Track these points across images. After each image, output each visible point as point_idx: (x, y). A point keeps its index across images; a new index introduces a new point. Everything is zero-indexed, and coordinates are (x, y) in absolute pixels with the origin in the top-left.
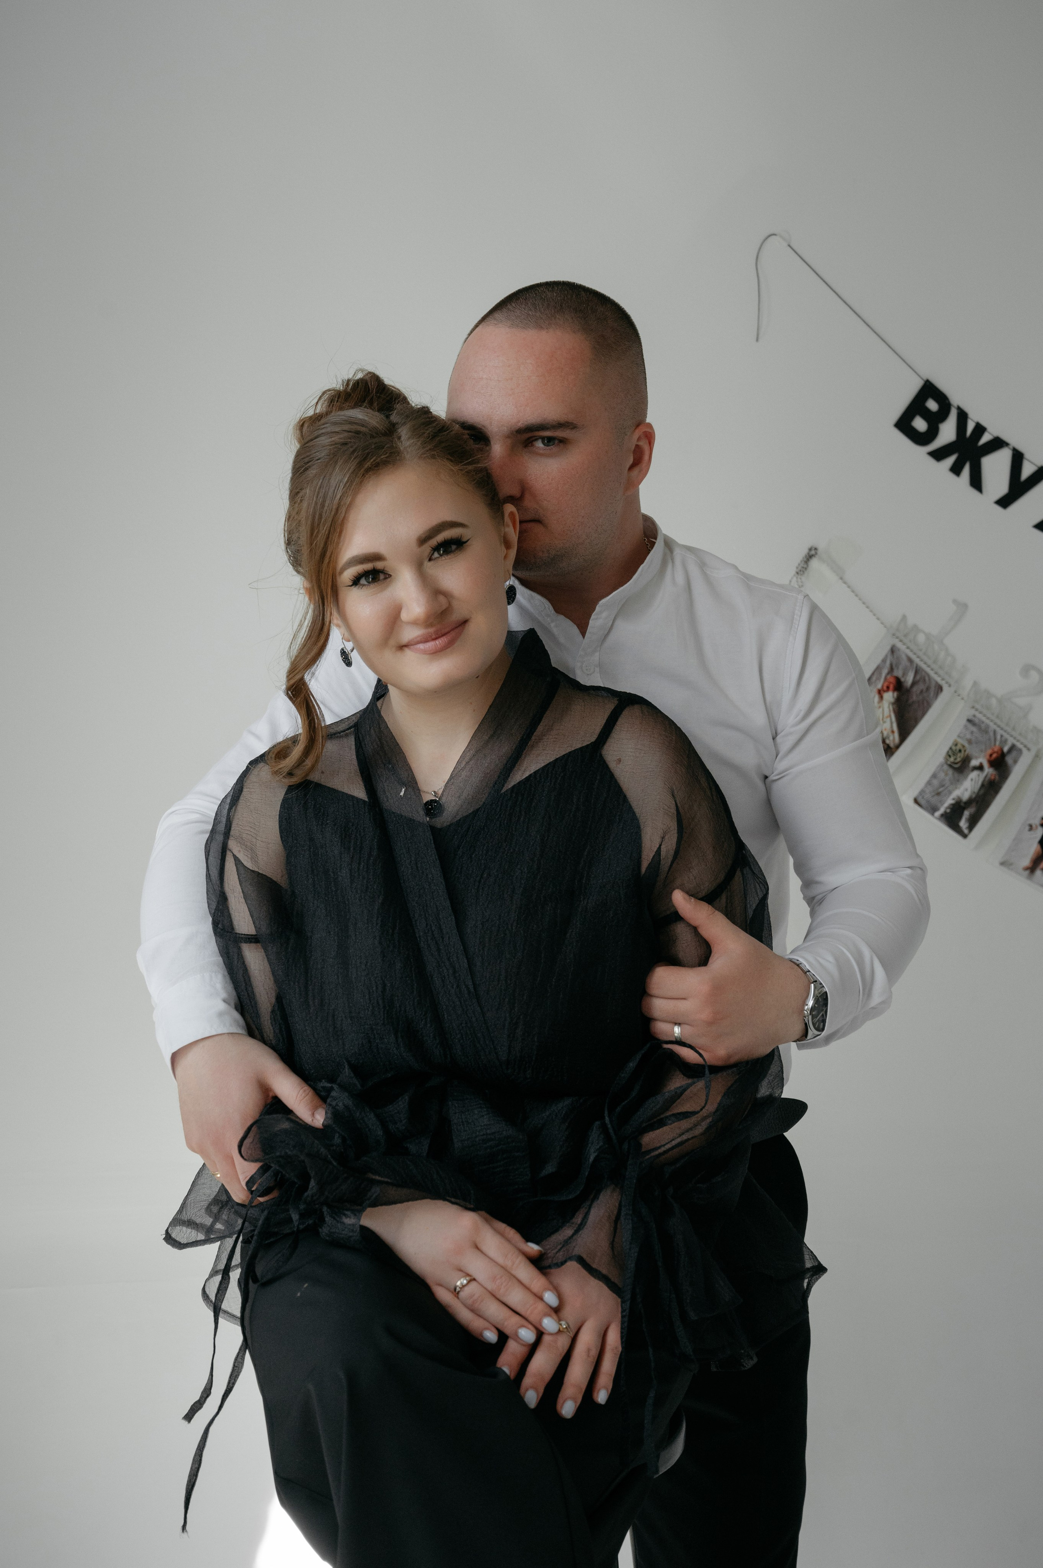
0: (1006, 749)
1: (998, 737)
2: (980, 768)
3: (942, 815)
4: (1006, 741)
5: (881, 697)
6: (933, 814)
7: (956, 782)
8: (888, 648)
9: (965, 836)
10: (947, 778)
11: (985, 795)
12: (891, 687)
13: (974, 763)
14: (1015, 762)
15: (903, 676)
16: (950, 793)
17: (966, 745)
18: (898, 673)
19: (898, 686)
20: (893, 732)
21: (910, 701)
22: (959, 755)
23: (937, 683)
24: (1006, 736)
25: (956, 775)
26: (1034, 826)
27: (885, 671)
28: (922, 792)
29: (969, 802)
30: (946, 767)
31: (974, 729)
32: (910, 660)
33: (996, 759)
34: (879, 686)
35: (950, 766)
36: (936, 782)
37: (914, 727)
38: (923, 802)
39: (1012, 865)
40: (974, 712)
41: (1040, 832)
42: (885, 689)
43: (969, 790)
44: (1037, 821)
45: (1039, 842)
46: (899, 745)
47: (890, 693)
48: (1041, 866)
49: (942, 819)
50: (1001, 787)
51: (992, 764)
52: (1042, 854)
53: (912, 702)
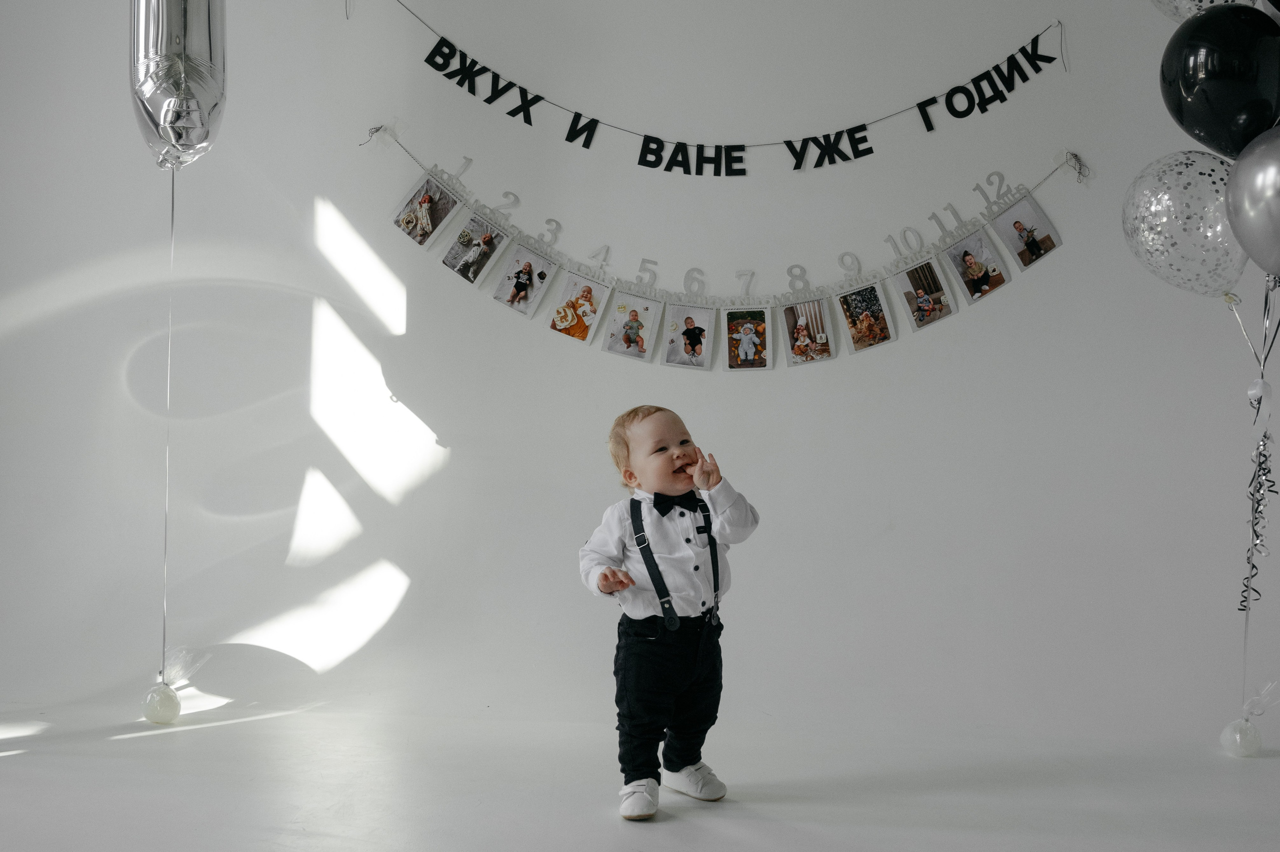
0: (493, 236)
1: (489, 229)
2: (479, 245)
3: (458, 270)
4: (493, 232)
5: (421, 206)
6: (453, 270)
7: (465, 252)
8: (426, 181)
9: (472, 282)
10: (460, 250)
11: (481, 259)
12: (427, 201)
13: (475, 242)
14: (499, 242)
15: (433, 195)
16: (462, 258)
17: (470, 232)
18: (431, 194)
19: (431, 200)
20: (428, 224)
22: (466, 238)
23: (453, 199)
24: (494, 228)
25: (465, 248)
26: (511, 277)
27: (423, 193)
28: (446, 257)
29: (473, 263)
30: (458, 243)
31: (475, 224)
32: (438, 187)
33: (488, 240)
34: (420, 201)
35: (461, 243)
36: (453, 252)
37: (440, 222)
38: (447, 263)
39: (500, 298)
40: (475, 215)
41: (515, 280)
42: (423, 201)
43: (472, 256)
44: (513, 275)
45: (515, 286)
46: (432, 232)
47: (426, 204)
48: (517, 299)
49: (459, 272)
50: (491, 256)
51: (485, 243)
52: (518, 293)
53: (439, 209)
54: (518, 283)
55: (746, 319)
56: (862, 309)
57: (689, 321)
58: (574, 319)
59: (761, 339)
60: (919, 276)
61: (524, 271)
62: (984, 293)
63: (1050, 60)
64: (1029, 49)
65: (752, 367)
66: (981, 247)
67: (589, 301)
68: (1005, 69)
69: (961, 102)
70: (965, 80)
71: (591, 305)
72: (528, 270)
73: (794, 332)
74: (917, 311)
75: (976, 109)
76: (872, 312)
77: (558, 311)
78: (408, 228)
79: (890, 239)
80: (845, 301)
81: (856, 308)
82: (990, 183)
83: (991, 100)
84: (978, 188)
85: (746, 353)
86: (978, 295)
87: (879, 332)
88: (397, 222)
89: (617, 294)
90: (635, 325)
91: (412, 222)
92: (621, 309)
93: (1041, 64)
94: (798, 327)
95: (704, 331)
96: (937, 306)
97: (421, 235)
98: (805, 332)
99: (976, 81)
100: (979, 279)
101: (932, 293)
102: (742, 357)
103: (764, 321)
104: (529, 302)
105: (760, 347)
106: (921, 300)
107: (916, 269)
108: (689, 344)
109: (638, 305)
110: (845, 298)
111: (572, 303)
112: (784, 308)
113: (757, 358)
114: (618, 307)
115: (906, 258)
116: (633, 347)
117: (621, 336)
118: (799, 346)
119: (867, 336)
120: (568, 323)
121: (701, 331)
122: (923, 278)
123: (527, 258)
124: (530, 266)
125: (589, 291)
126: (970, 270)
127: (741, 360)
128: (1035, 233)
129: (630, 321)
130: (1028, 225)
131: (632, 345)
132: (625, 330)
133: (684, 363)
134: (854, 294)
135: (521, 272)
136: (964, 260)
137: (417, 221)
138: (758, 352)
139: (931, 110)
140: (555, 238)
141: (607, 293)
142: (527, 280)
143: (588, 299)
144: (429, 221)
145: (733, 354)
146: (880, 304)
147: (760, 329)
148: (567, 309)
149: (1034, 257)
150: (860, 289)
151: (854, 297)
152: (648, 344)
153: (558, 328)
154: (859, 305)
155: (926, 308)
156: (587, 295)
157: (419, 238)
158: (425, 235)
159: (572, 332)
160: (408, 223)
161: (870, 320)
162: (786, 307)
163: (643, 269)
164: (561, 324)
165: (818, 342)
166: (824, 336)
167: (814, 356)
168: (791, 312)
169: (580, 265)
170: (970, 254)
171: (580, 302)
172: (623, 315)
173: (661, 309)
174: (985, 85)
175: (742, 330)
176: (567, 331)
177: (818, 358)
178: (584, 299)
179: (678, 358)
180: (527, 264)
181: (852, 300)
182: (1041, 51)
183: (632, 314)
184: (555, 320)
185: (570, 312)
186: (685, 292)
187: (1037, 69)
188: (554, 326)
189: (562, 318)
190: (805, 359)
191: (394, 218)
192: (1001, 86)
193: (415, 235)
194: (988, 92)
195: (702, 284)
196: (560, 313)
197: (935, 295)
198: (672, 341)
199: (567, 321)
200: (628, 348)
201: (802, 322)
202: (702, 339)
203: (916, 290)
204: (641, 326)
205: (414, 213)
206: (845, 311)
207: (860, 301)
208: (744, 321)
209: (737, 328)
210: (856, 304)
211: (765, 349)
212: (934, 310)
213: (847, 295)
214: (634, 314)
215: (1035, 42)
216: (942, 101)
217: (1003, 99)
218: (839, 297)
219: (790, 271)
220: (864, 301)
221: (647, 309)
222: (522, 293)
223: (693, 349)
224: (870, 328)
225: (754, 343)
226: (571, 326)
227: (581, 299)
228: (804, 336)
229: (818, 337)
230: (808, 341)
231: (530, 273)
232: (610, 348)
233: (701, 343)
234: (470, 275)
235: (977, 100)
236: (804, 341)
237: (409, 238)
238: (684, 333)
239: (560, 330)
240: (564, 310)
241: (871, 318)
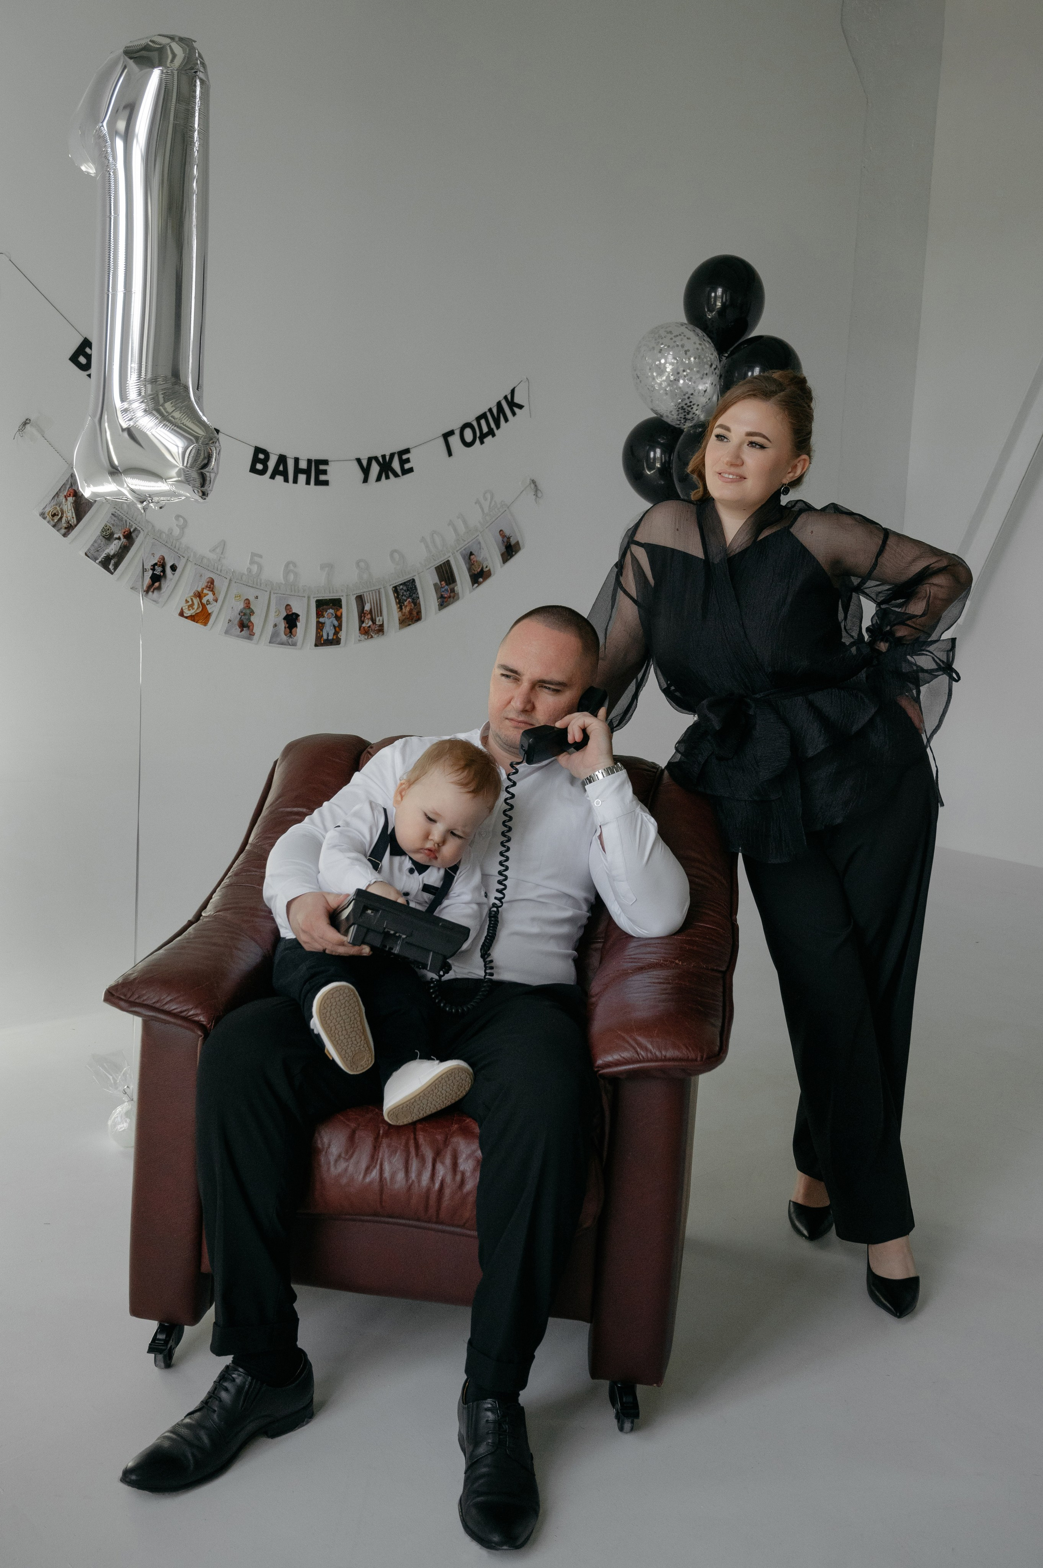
0: (132, 530)
1: (128, 524)
2: (119, 538)
3: (100, 562)
5: (67, 500)
6: (95, 562)
7: (107, 545)
8: (70, 475)
9: (112, 573)
10: (102, 543)
11: (122, 553)
12: (71, 494)
13: (116, 536)
14: (137, 537)
16: (104, 551)
17: (111, 526)
18: (76, 488)
19: (74, 493)
20: (73, 517)
21: (82, 503)
24: (131, 522)
26: (147, 570)
27: (68, 486)
28: (89, 550)
29: (114, 556)
30: (101, 537)
31: (114, 518)
33: (127, 534)
34: (65, 494)
35: (103, 537)
36: (96, 545)
37: (84, 516)
38: (89, 555)
39: (136, 589)
40: (114, 510)
41: (151, 572)
42: (68, 495)
43: (114, 549)
44: (148, 566)
45: (151, 578)
46: (76, 526)
47: (71, 498)
48: (152, 590)
49: (100, 564)
50: (130, 549)
51: (125, 537)
52: (153, 584)
53: (83, 503)
54: (153, 573)
55: (329, 605)
56: (407, 597)
57: (289, 607)
58: (200, 607)
59: (339, 622)
60: (443, 572)
61: (159, 563)
62: (479, 584)
63: (520, 407)
64: (509, 397)
65: (331, 645)
66: (480, 548)
67: (212, 591)
68: (495, 411)
69: (468, 435)
70: (471, 418)
71: (214, 594)
72: (162, 563)
73: (362, 614)
74: (440, 598)
75: (478, 441)
76: (413, 599)
77: (186, 600)
78: (53, 520)
79: (423, 540)
80: (396, 590)
81: (402, 596)
82: (486, 500)
83: (487, 435)
84: (478, 502)
85: (328, 634)
86: (476, 585)
87: (415, 615)
88: (43, 515)
89: (233, 584)
90: (248, 611)
91: (58, 515)
92: (237, 598)
93: (516, 410)
94: (365, 612)
95: (299, 616)
96: (452, 595)
97: (66, 528)
98: (369, 616)
99: (478, 419)
100: (478, 573)
101: (450, 584)
102: (325, 637)
103: (341, 607)
104: (162, 592)
105: (338, 628)
106: (443, 589)
107: (441, 565)
108: (288, 627)
109: (250, 594)
110: (395, 587)
111: (199, 592)
112: (355, 596)
113: (335, 638)
114: (234, 596)
115: (433, 555)
116: (245, 632)
117: (236, 621)
118: (364, 627)
119: (407, 619)
120: (194, 610)
121: (297, 616)
122: (445, 572)
123: (161, 552)
124: (163, 559)
125: (212, 582)
126: (473, 566)
127: (324, 640)
128: (511, 539)
129: (244, 608)
130: (507, 533)
131: (244, 629)
132: (240, 616)
133: (282, 644)
134: (401, 584)
135: (156, 564)
136: (470, 558)
137: (62, 514)
138: (336, 633)
139: (451, 439)
140: (182, 533)
141: (226, 583)
142: (161, 572)
143: (211, 589)
144: (74, 514)
145: (319, 635)
146: (418, 593)
147: (339, 613)
148: (194, 598)
149: (509, 557)
150: (405, 581)
151: (401, 587)
152: (257, 630)
153: (185, 615)
154: (405, 593)
155: (446, 596)
156: (210, 585)
157: (63, 531)
158: (70, 528)
159: (197, 618)
160: (54, 515)
161: (411, 606)
162: (357, 595)
163: (252, 562)
164: (188, 612)
165: (377, 623)
166: (381, 618)
167: (373, 635)
168: (360, 599)
169: (203, 558)
170: (473, 554)
171: (205, 591)
172: (239, 603)
173: (267, 597)
174: (483, 422)
175: (326, 614)
176: (192, 618)
177: (376, 636)
178: (208, 589)
179: (279, 640)
180: (161, 557)
181: (400, 589)
182: (516, 400)
183: (246, 602)
184: (183, 608)
185: (196, 601)
186: (284, 583)
187: (514, 414)
188: (181, 614)
189: (189, 606)
190: (366, 637)
191: (41, 510)
192: (493, 425)
193: (60, 527)
194: (485, 429)
195: (296, 574)
196: (188, 602)
197: (452, 586)
198: (275, 625)
199: (193, 609)
200: (241, 632)
201: (367, 607)
202: (298, 623)
203: (440, 582)
204: (252, 612)
205: (59, 506)
206: (397, 598)
207: (405, 591)
208: (328, 607)
209: (323, 612)
210: (403, 593)
211: (341, 630)
212: (450, 597)
213: (397, 586)
214: (247, 602)
215: (513, 392)
216: (457, 432)
217: (494, 435)
218: (392, 586)
219: (358, 564)
220: (408, 590)
221: (257, 597)
222: (157, 584)
223: (291, 632)
224: (410, 612)
225: (334, 626)
226: (196, 614)
227: (206, 589)
228: (368, 619)
229: (377, 619)
230: (370, 623)
231: (163, 566)
232: (227, 632)
233: (296, 626)
234: (111, 567)
235: (478, 434)
236: (368, 623)
237: (54, 530)
238: (284, 619)
239: (186, 617)
240: (192, 599)
241: (412, 604)
